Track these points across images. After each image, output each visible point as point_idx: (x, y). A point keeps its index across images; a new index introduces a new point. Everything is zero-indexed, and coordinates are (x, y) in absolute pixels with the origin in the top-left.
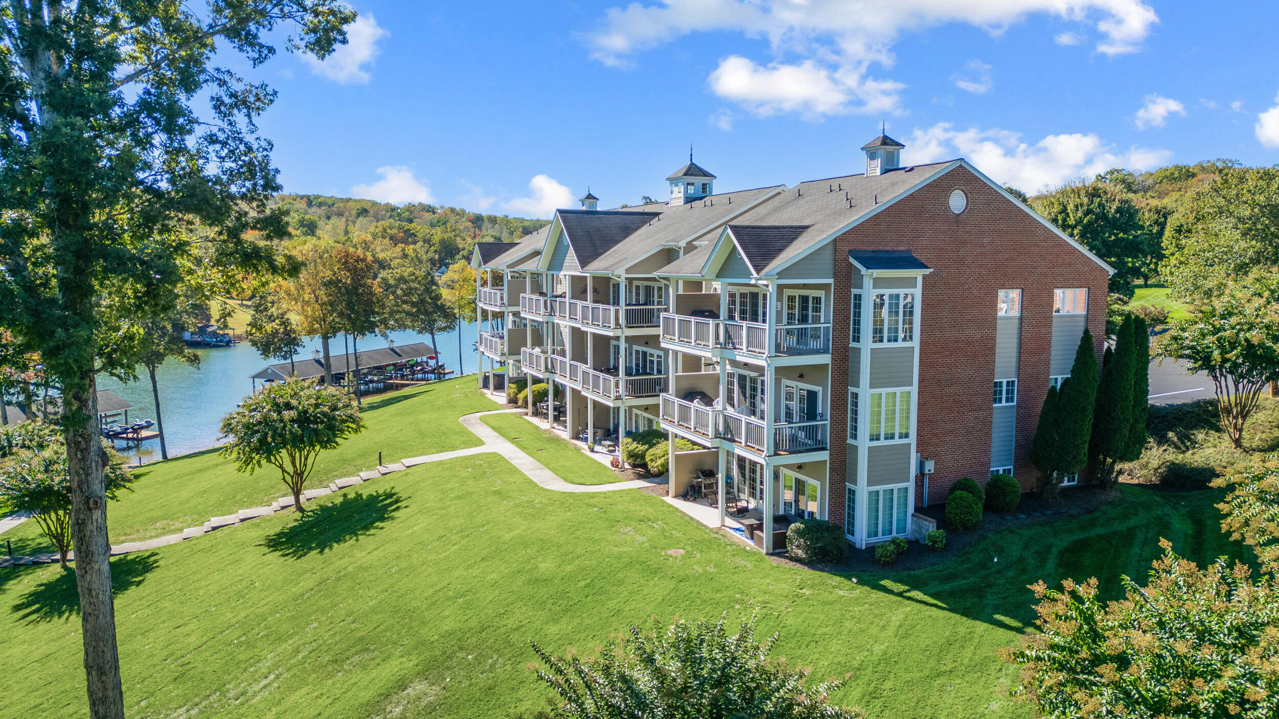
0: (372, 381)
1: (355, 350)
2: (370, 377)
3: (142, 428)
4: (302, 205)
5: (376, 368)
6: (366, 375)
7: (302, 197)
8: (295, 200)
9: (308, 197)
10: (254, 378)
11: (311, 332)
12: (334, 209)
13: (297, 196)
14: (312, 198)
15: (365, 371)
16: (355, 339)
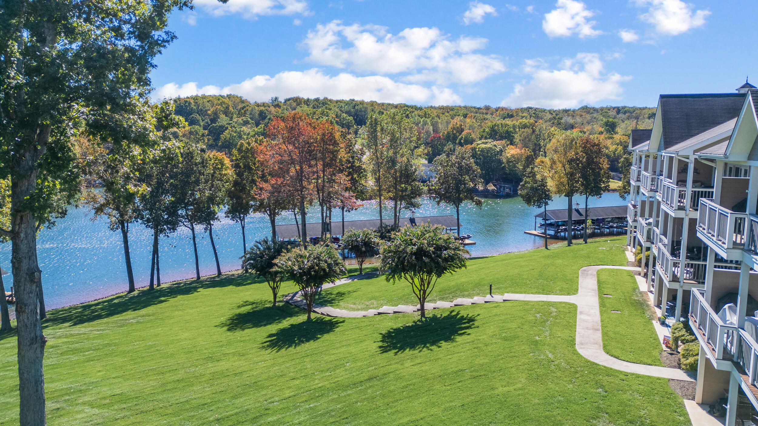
0: (612, 227)
1: (586, 205)
2: (611, 224)
3: (465, 238)
4: (614, 113)
5: (618, 218)
6: (609, 222)
7: (614, 108)
8: (609, 110)
9: (618, 108)
10: (536, 217)
11: (559, 192)
12: (634, 114)
13: (611, 107)
14: (620, 109)
15: (609, 220)
16: (587, 198)
